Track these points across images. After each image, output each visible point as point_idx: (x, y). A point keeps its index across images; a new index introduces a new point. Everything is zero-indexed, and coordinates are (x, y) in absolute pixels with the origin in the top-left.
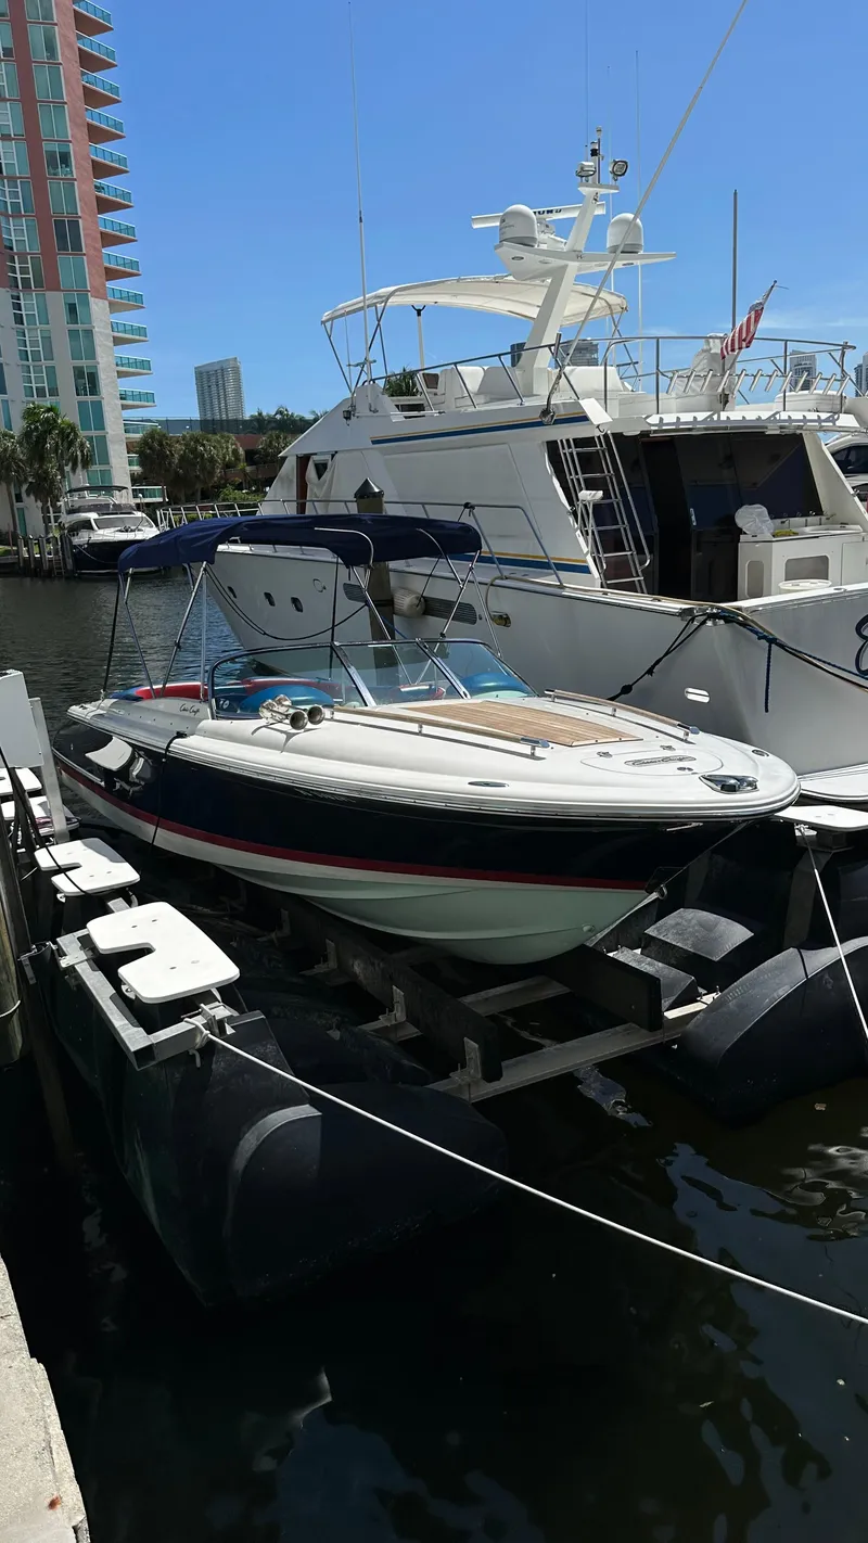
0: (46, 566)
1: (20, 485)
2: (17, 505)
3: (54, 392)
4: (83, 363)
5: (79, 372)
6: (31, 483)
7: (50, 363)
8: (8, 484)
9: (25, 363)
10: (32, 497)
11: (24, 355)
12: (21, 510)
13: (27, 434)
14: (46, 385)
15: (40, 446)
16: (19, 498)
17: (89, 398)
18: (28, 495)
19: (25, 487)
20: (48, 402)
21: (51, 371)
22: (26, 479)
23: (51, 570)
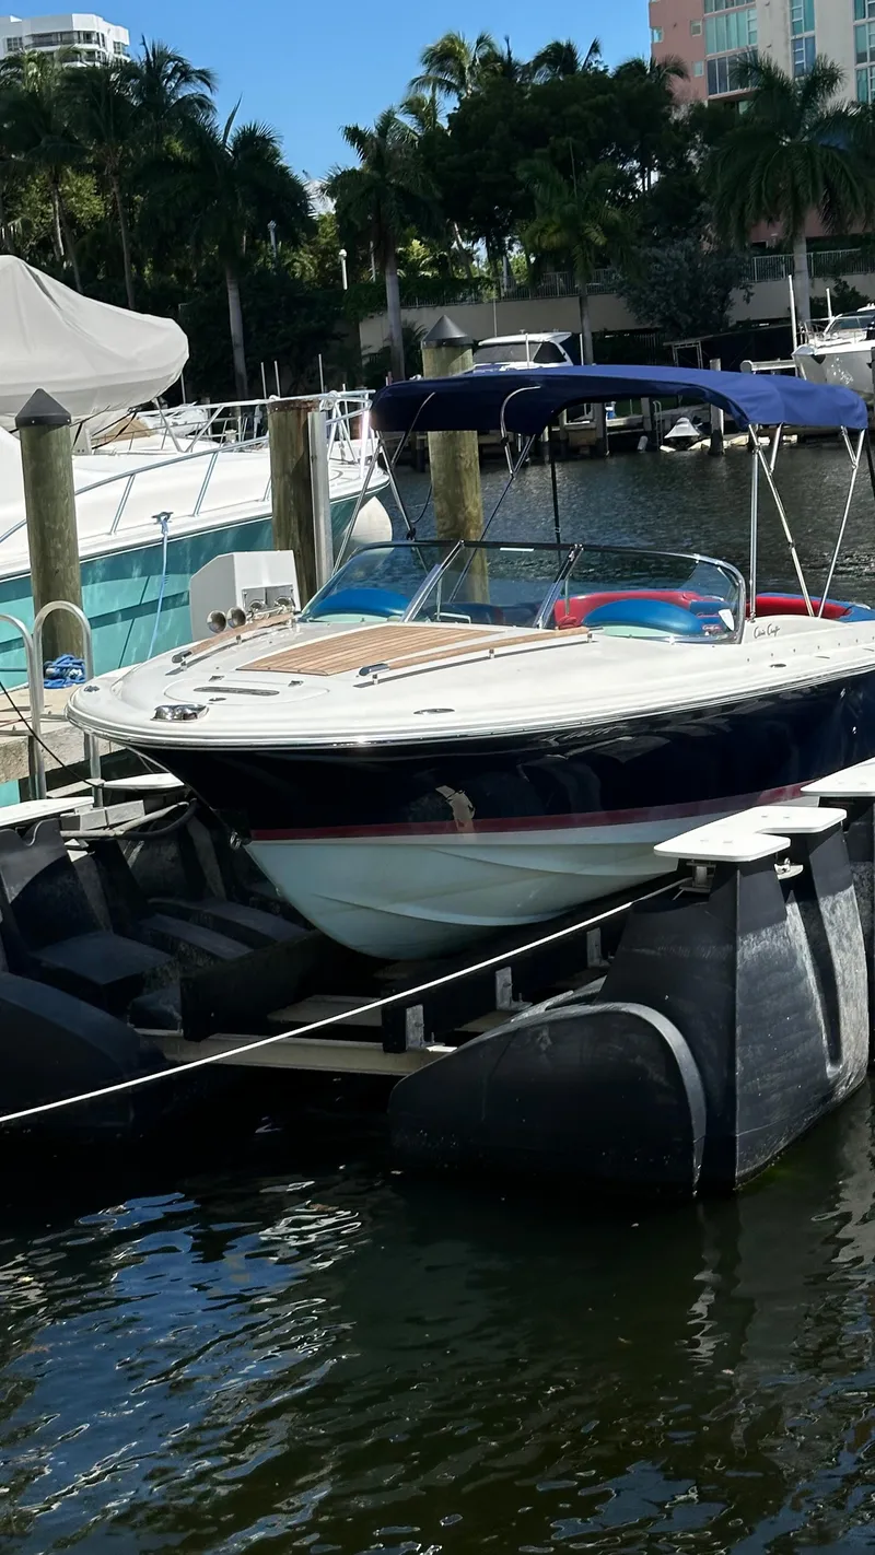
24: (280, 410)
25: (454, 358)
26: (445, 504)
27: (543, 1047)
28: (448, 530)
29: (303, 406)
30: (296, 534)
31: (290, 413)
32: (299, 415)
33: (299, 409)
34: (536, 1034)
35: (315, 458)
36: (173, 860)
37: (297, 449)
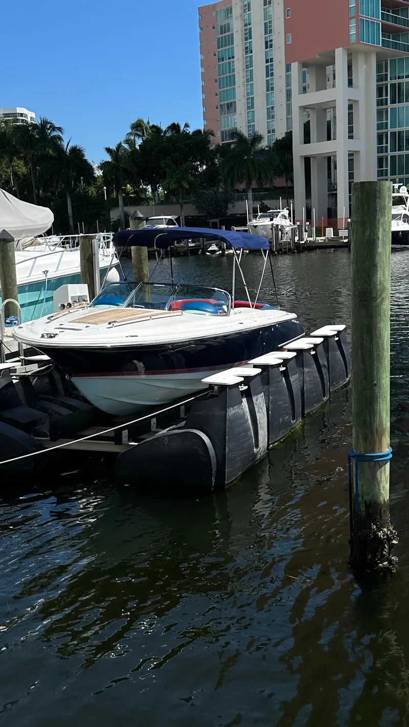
24: (84, 238)
25: (140, 223)
26: (137, 270)
27: (166, 443)
28: (138, 278)
29: (91, 237)
30: (88, 279)
31: (87, 239)
32: (90, 240)
34: (164, 439)
36: (47, 383)
37: (89, 251)
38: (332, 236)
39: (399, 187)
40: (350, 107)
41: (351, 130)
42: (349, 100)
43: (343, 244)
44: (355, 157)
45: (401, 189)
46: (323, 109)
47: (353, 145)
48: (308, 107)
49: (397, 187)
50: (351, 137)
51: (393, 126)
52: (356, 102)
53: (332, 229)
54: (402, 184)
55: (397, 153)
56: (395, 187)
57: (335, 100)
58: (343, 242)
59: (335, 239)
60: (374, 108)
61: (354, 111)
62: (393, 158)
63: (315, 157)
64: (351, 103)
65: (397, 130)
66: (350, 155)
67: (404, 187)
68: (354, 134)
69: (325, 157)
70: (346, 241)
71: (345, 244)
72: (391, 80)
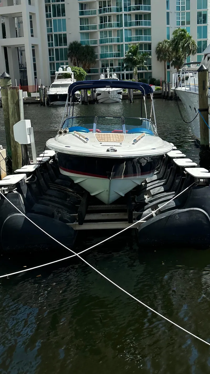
0: (170, 95)
1: (169, 62)
2: (167, 70)
3: (188, 23)
4: (202, 10)
5: (199, 14)
6: (174, 61)
7: (188, 11)
8: (165, 61)
9: (179, 11)
10: (173, 67)
11: (178, 8)
12: (169, 72)
13: (173, 41)
14: (185, 20)
15: (177, 46)
16: (168, 67)
17: (202, 25)
18: (172, 66)
19: (171, 62)
20: (185, 27)
21: (188, 14)
22: (172, 59)
23: (171, 97)
24: (12, 89)
25: (8, 81)
27: (177, 218)
28: (7, 119)
29: (17, 88)
30: (17, 117)
31: (15, 90)
32: (17, 90)
33: (17, 89)
34: (175, 216)
35: (20, 100)
37: (17, 98)
38: (27, 97)
39: (67, 67)
40: (31, 17)
41: (32, 31)
42: (30, 13)
43: (37, 102)
44: (35, 48)
45: (67, 69)
46: (13, 17)
47: (34, 41)
48: (4, 15)
49: (65, 68)
50: (32, 36)
51: (55, 30)
52: (34, 14)
53: (27, 92)
54: (68, 66)
55: (59, 47)
56: (64, 68)
57: (22, 12)
58: (37, 100)
59: (29, 99)
60: (45, 19)
61: (33, 20)
62: (57, 50)
63: (10, 47)
64: (31, 14)
65: (58, 33)
66: (33, 47)
67: (69, 68)
68: (34, 34)
69: (16, 47)
70: (39, 99)
71: (39, 102)
72: (52, 2)
